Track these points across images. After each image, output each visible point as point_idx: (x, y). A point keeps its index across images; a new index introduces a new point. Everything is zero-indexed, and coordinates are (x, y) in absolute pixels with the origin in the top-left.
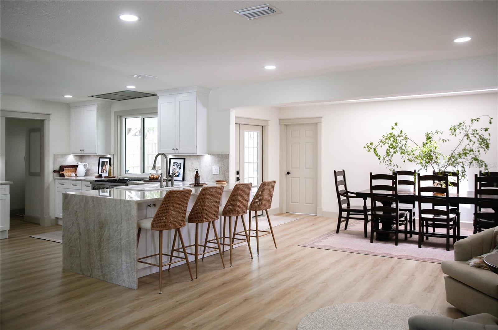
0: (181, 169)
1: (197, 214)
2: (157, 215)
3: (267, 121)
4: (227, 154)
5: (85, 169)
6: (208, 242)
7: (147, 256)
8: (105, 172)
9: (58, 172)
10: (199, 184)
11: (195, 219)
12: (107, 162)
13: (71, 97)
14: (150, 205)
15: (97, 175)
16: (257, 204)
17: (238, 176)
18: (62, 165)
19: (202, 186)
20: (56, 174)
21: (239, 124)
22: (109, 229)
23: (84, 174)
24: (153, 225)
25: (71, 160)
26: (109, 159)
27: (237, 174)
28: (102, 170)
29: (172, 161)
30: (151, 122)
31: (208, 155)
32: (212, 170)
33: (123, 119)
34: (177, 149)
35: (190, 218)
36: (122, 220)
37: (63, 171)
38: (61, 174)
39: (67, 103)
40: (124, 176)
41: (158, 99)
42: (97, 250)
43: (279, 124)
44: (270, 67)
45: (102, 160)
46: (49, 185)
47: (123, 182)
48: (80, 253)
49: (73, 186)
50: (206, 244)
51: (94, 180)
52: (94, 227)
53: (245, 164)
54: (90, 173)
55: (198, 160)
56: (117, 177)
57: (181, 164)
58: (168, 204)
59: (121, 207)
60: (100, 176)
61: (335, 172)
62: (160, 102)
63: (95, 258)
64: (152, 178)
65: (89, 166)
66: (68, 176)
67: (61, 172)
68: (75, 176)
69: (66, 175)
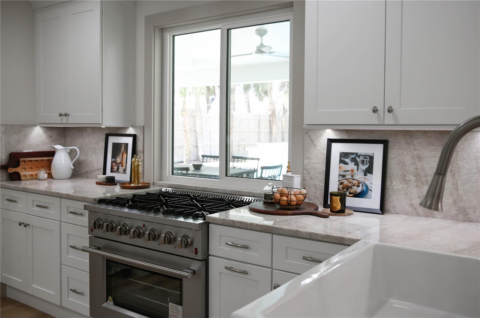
0: (371, 173)
5: (72, 160)
8: (121, 169)
9: (5, 167)
12: (127, 145)
15: (101, 176)
18: (15, 151)
23: (69, 173)
25: (37, 139)
26: (131, 139)
28: (114, 164)
29: (339, 148)
33: (168, 35)
34: (388, 110)
37: (17, 165)
38: (10, 173)
45: (112, 140)
49: (38, 209)
51: (95, 200)
54: (84, 170)
56: (154, 185)
57: (371, 158)
60: (110, 181)
64: (284, 203)
65: (80, 150)
66: (30, 178)
67: (11, 170)
68: (48, 178)
69: (26, 176)
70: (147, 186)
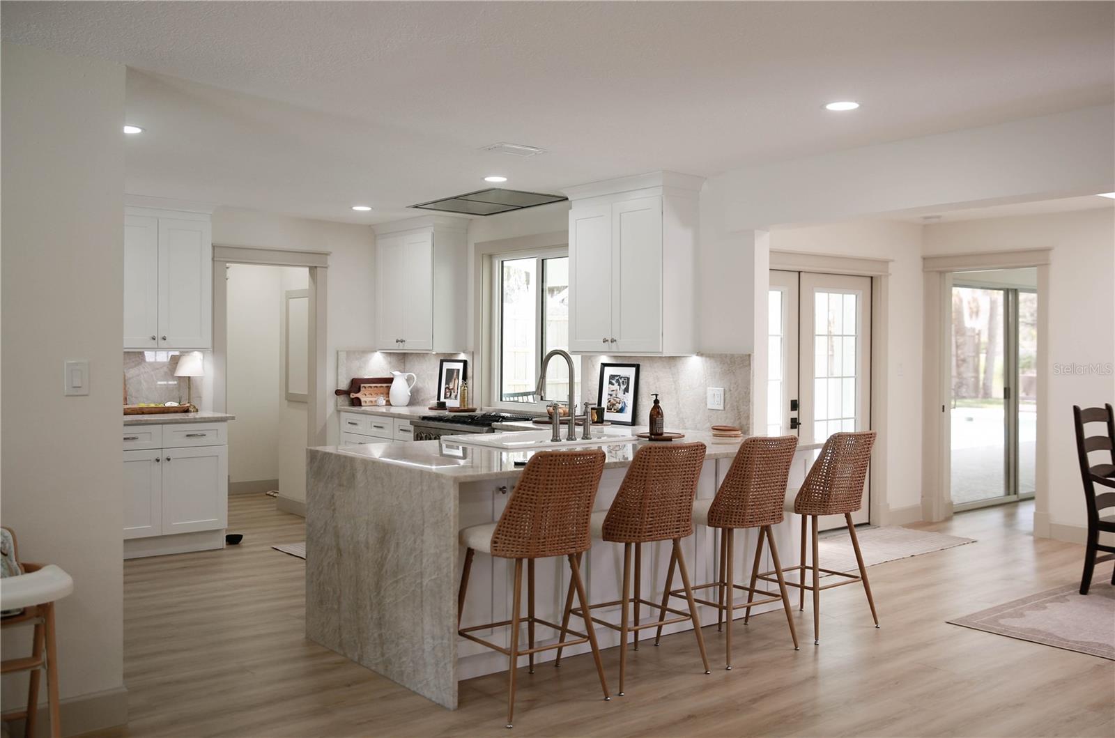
0: (628, 392)
1: (626, 519)
2: (506, 515)
3: (885, 262)
4: (746, 355)
5: (409, 387)
6: (671, 593)
7: (494, 622)
8: (453, 395)
9: (347, 393)
10: (662, 434)
11: (620, 533)
12: (459, 370)
13: (368, 209)
14: (504, 488)
15: (434, 402)
16: (817, 497)
17: (794, 414)
18: (356, 377)
19: (671, 440)
20: (342, 399)
21: (799, 272)
22: (398, 544)
23: (407, 401)
24: (495, 542)
25: (377, 365)
26: (462, 364)
27: (792, 410)
28: (447, 390)
30: (558, 270)
31: (697, 355)
32: (706, 398)
33: (497, 262)
34: (613, 341)
35: (607, 529)
36: (423, 525)
37: (359, 391)
38: (353, 399)
39: (370, 226)
40: (497, 406)
41: (571, 208)
42: (372, 596)
43: (923, 271)
44: (842, 106)
45: (447, 366)
46: (325, 425)
47: (487, 422)
48: (339, 603)
49: (375, 429)
50: (665, 601)
51: (420, 417)
52: (367, 537)
53: (816, 380)
54: (420, 399)
55: (670, 368)
56: (481, 410)
57: (628, 379)
58: (536, 490)
59: (422, 491)
60: (441, 406)
61: (1076, 409)
62: (572, 215)
63: (370, 616)
64: (551, 414)
65: (417, 379)
66: (370, 404)
67: (353, 395)
68: (386, 405)
69: (366, 402)
70: (474, 410)
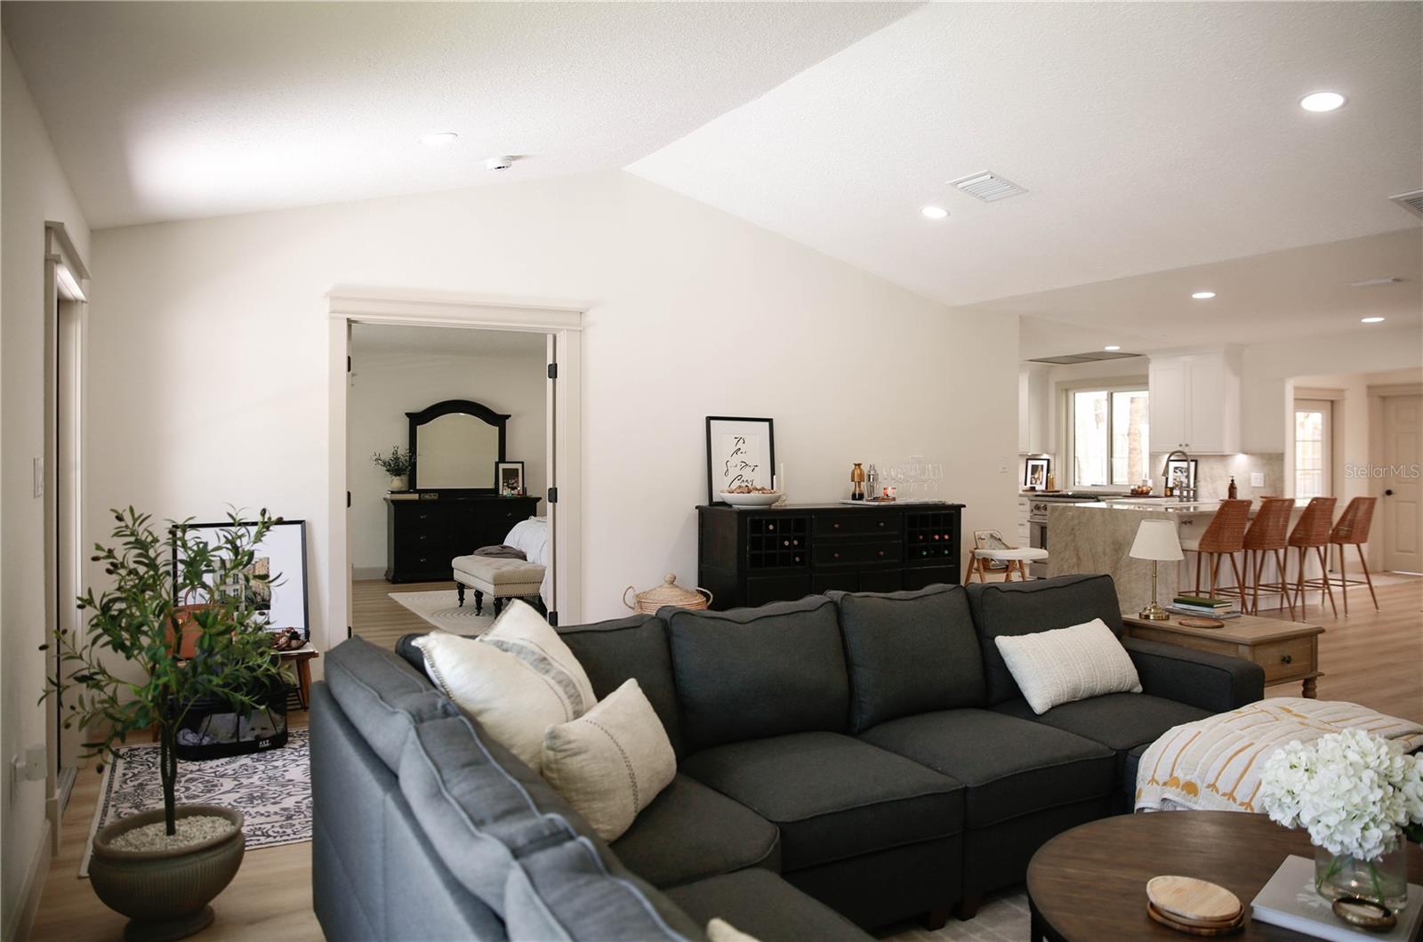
3: (1342, 391)
4: (1280, 453)
10: (1235, 499)
11: (1252, 544)
12: (1042, 466)
24: (1202, 545)
26: (1046, 462)
28: (1033, 479)
29: (1172, 465)
31: (1243, 454)
32: (1253, 479)
33: (1072, 394)
34: (1187, 445)
41: (1150, 363)
51: (1032, 495)
52: (1104, 549)
55: (1222, 462)
56: (1063, 491)
57: (1189, 469)
62: (1153, 366)
64: (1141, 493)
70: (1059, 491)
